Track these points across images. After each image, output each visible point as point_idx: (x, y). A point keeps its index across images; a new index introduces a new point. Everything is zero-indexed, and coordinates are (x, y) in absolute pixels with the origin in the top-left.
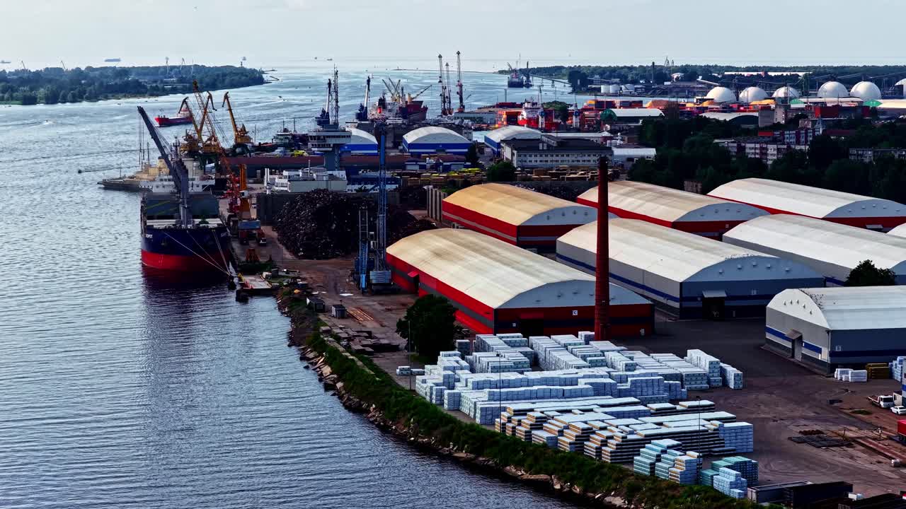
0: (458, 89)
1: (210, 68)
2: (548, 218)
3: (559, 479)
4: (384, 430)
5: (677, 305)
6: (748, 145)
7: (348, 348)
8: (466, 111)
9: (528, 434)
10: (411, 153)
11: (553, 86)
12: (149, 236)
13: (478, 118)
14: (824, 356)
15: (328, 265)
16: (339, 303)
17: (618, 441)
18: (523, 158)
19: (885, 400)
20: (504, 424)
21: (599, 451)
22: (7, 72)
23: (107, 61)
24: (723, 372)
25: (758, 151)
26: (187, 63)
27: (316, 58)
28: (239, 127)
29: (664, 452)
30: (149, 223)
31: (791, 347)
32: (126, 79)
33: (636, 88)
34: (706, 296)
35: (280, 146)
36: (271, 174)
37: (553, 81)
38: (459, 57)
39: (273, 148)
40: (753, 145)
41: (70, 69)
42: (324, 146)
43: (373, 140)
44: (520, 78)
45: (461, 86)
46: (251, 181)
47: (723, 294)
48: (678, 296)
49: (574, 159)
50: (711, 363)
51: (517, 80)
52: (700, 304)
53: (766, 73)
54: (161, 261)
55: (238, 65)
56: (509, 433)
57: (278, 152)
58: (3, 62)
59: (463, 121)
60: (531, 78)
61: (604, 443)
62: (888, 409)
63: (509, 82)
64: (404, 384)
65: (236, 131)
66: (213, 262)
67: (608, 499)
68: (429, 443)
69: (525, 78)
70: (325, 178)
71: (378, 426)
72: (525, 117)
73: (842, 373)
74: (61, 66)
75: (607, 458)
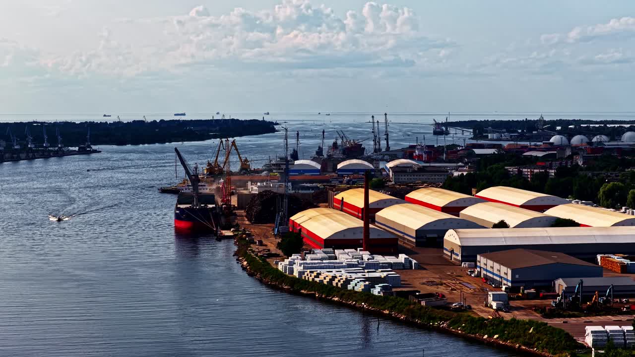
0: (385, 137)
1: (242, 121)
2: (378, 204)
3: (318, 293)
4: (261, 281)
5: (414, 240)
6: (524, 170)
7: (257, 255)
8: (391, 150)
9: (313, 279)
10: (339, 174)
11: (463, 134)
12: (177, 212)
13: (394, 154)
14: (459, 258)
15: (264, 227)
16: (260, 239)
17: (344, 280)
18: (397, 177)
19: (470, 272)
20: (305, 277)
21: (337, 284)
22: (108, 123)
23: (175, 115)
24: (411, 262)
25: (529, 173)
26: (227, 118)
27: (319, 113)
28: (243, 159)
29: (358, 282)
30: (179, 206)
31: (450, 255)
32: (185, 128)
33: (511, 136)
34: (428, 236)
35: (265, 170)
36: (251, 185)
37: (463, 131)
38: (386, 117)
39: (262, 171)
40: (526, 170)
41: (149, 121)
42: (279, 169)
43: (319, 167)
44: (441, 129)
45: (387, 135)
46: (243, 189)
47: (436, 236)
48: (415, 236)
49: (426, 177)
50: (405, 258)
51: (439, 130)
52: (425, 240)
53: (605, 125)
54: (184, 225)
55: (260, 119)
56: (307, 279)
57: (264, 173)
58: (105, 116)
59: (384, 156)
60: (448, 129)
61: (339, 281)
62: (471, 275)
63: (434, 131)
64: (275, 267)
65: (242, 161)
66: (206, 222)
67: (333, 299)
68: (276, 284)
69: (444, 128)
70: (277, 186)
71: (259, 280)
72: (417, 154)
73: (464, 264)
74: (144, 120)
75: (339, 285)
